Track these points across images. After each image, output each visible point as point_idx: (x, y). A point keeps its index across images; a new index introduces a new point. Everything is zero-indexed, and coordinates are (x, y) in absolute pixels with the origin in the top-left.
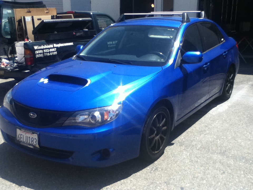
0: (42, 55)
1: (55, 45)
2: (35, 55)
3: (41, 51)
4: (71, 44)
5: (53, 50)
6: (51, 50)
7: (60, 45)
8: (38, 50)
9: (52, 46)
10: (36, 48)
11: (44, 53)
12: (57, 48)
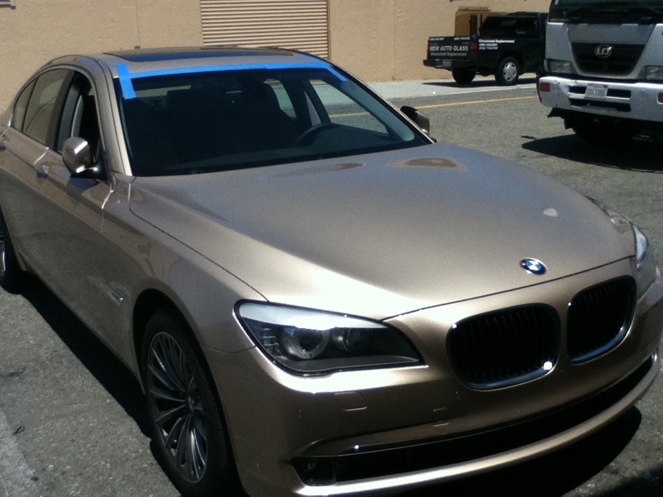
0: (484, 48)
1: (497, 41)
2: (478, 47)
3: (484, 45)
4: (513, 41)
5: (495, 45)
6: (493, 45)
7: (501, 41)
8: (482, 43)
9: (494, 41)
10: (480, 41)
11: (486, 46)
12: (499, 43)
